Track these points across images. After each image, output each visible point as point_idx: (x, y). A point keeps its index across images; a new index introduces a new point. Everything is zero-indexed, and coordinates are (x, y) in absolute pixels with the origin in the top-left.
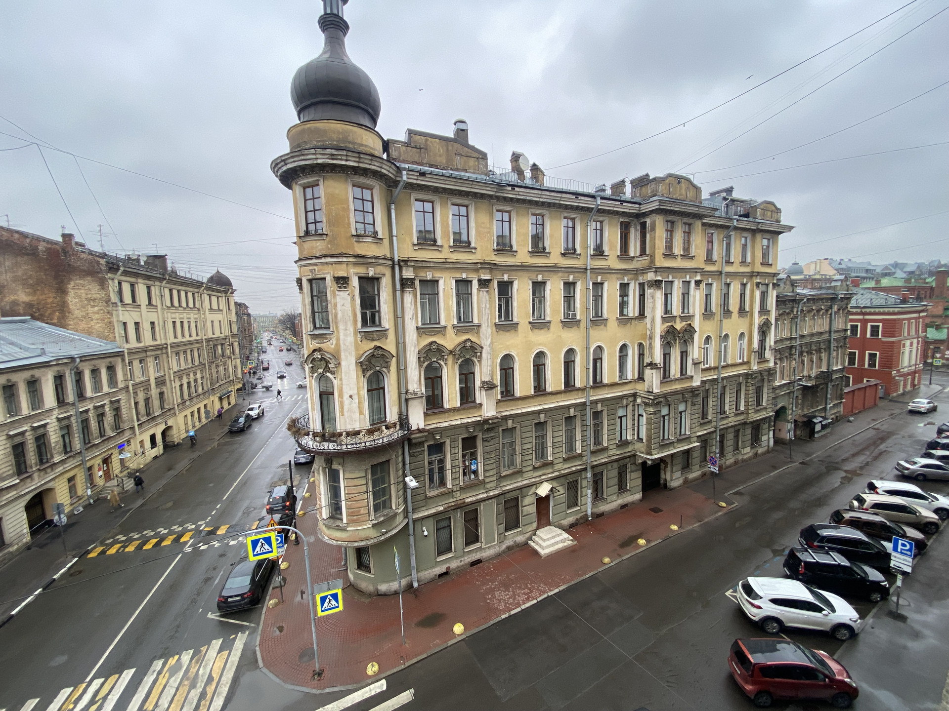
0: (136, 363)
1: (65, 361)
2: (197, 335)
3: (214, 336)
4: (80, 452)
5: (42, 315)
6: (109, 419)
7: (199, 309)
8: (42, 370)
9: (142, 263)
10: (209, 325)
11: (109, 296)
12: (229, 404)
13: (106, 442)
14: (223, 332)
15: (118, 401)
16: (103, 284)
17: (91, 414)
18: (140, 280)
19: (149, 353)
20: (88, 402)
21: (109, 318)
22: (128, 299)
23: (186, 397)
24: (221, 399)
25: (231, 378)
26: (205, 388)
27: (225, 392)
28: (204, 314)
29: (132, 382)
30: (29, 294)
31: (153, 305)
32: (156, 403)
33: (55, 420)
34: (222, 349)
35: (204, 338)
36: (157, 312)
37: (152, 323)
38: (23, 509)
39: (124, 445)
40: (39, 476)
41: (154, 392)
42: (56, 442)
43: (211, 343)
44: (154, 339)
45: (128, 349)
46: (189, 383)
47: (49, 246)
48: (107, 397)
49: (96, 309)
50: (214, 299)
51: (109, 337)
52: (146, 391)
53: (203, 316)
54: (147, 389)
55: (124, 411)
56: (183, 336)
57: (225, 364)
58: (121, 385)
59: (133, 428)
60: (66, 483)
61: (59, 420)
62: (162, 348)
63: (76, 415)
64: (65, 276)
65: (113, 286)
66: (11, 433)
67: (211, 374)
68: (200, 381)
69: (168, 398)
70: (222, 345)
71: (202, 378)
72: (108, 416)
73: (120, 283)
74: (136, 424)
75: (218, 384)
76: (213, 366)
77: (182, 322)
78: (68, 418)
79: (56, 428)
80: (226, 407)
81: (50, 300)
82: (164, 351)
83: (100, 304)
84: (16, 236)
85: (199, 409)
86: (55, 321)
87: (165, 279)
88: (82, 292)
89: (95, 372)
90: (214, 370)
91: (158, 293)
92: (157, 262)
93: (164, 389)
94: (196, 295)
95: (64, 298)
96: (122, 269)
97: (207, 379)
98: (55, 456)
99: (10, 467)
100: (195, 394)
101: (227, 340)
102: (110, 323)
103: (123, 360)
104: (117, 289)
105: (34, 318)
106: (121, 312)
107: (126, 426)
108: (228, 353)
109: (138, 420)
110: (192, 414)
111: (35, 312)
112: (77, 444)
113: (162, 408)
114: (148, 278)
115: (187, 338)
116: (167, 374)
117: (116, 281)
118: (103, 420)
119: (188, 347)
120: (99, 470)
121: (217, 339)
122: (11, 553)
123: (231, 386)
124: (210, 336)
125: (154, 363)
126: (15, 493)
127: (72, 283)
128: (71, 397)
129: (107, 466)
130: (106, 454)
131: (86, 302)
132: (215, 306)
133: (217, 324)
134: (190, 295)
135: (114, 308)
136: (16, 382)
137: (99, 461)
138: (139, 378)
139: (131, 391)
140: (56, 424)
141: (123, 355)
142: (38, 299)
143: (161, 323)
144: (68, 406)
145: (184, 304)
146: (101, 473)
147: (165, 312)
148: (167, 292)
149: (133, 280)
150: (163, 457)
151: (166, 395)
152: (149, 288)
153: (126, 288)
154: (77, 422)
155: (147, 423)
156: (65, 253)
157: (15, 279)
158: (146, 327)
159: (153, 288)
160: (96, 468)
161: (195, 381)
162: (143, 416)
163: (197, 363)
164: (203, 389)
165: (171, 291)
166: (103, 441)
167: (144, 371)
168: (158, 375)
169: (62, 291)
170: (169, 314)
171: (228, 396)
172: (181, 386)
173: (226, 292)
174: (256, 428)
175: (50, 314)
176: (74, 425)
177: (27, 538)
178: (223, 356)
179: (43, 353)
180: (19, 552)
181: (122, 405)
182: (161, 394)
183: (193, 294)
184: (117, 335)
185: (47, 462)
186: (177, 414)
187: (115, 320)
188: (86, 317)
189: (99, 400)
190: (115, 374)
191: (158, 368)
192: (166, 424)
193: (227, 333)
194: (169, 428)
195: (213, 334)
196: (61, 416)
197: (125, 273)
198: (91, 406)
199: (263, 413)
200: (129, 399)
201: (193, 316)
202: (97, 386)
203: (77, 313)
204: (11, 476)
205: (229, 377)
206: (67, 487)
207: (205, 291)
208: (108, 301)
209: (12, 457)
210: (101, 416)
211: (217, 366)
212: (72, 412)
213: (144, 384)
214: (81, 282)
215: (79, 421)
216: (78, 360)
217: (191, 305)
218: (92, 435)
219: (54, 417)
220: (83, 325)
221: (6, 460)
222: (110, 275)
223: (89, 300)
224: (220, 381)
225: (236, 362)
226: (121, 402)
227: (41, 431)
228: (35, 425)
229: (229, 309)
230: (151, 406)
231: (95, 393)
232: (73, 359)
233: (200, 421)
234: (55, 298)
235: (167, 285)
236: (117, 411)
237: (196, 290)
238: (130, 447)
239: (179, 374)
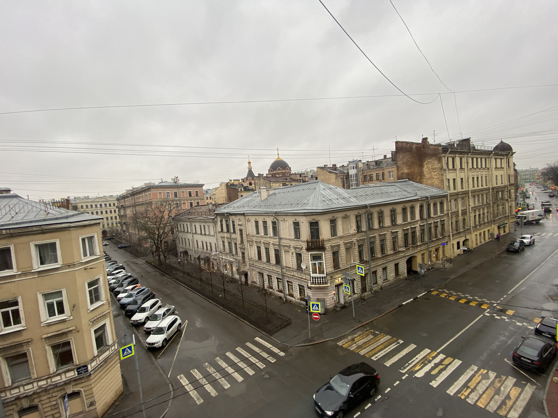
0: (453, 201)
1: (424, 199)
2: (486, 185)
3: (497, 185)
4: (427, 243)
5: (413, 178)
6: (439, 229)
7: (488, 169)
8: (416, 202)
9: (456, 146)
10: (494, 178)
11: (443, 166)
12: (504, 232)
13: (437, 241)
14: (503, 183)
16: (440, 160)
17: (432, 225)
18: (457, 155)
19: (459, 196)
20: (431, 219)
21: (442, 177)
22: (451, 167)
23: (477, 223)
24: (499, 228)
27: (502, 223)
28: (491, 171)
29: (450, 212)
30: (407, 169)
31: (463, 169)
32: (461, 224)
33: (419, 226)
34: (502, 194)
35: (491, 186)
36: (464, 172)
37: (462, 179)
38: (405, 262)
39: (445, 244)
40: (412, 249)
41: (461, 218)
42: (419, 236)
43: (495, 190)
44: (462, 188)
45: (450, 194)
46: (479, 215)
47: (417, 145)
48: (439, 218)
49: (436, 173)
50: (499, 161)
51: (438, 187)
52: (456, 217)
53: (491, 173)
54: (457, 216)
55: (446, 226)
56: (478, 186)
57: (503, 205)
58: (445, 213)
59: (449, 236)
60: (421, 256)
61: (420, 226)
62: (466, 193)
63: (427, 225)
64: (423, 159)
65: (444, 160)
66: (404, 229)
67: (493, 210)
68: (486, 215)
70: (502, 191)
71: (488, 212)
72: (439, 227)
73: (448, 158)
74: (451, 234)
75: (497, 218)
76: (495, 205)
77: (478, 178)
78: (424, 225)
79: (419, 229)
80: (502, 233)
81: (416, 171)
82: (467, 195)
83: (438, 171)
84: (404, 144)
85: (484, 232)
86: (418, 180)
87: (471, 152)
88: (430, 165)
89: (435, 205)
90: (496, 208)
91: (466, 161)
92: (465, 142)
93: (466, 217)
94: (487, 159)
95: (422, 169)
96: (449, 150)
97: (491, 214)
98: (418, 242)
99: (403, 243)
100: (482, 222)
101: (506, 188)
102: (442, 180)
103: (447, 199)
104: (446, 162)
105: (409, 180)
106: (447, 174)
107: (446, 234)
108: (506, 197)
109: (452, 232)
110: (480, 234)
111: (410, 177)
112: (426, 239)
113: (464, 228)
114: (461, 153)
115: (480, 187)
116: (467, 208)
117: (446, 157)
118: (437, 229)
119: (480, 192)
120: (434, 254)
121: (499, 188)
122: (400, 278)
123: (507, 220)
124: (495, 185)
125: (461, 201)
126: (403, 254)
127: (426, 161)
128: (425, 216)
129: (437, 253)
130: (437, 247)
131: (431, 170)
132: (499, 166)
133: (499, 178)
134: (483, 160)
135: (444, 172)
136: (407, 207)
137: (434, 249)
138: (454, 210)
139: (450, 216)
140: (419, 228)
141: (448, 197)
142: (411, 171)
143: (466, 178)
144: (424, 220)
145: (479, 166)
146: (434, 255)
147: (469, 172)
148: (470, 159)
149: (453, 155)
150: (463, 256)
151: (466, 220)
152: (461, 159)
153: (450, 160)
154: (427, 228)
155: (456, 235)
156: (423, 148)
157: (403, 163)
158: (458, 181)
159: (463, 159)
160: (433, 252)
161: (484, 214)
162: (454, 231)
163: (485, 203)
164: (488, 220)
165: (472, 159)
167: (456, 205)
168: (463, 208)
169: (421, 166)
170: (471, 173)
171: (504, 227)
172: (475, 216)
173: (507, 155)
175: (416, 178)
176: (426, 229)
177: (406, 275)
178: (502, 199)
179: (416, 195)
180: (402, 280)
181: (445, 223)
182: (464, 219)
183: (485, 159)
184: (445, 186)
185: (415, 244)
186: (472, 233)
187: (444, 178)
188: (431, 178)
189: (436, 219)
190: (443, 207)
191: (463, 205)
192: (466, 238)
193: (506, 183)
194: (466, 240)
195: (497, 184)
196: (421, 224)
197: (451, 152)
198: (432, 222)
200: (449, 220)
201: (484, 173)
202: (436, 213)
203: (427, 176)
204: (403, 247)
205: (506, 214)
206: (421, 258)
207: (493, 157)
208: (442, 168)
209: (403, 239)
210: (436, 227)
211: (498, 206)
212: (425, 223)
213: (456, 213)
214: (430, 160)
215: (428, 228)
216: (429, 198)
217: (484, 166)
218: (432, 236)
219: (419, 224)
220: (430, 182)
221: (402, 239)
222: (443, 155)
223: (432, 169)
224: (499, 216)
225: (511, 204)
226: (445, 221)
227: (414, 229)
228: (412, 227)
229: (509, 166)
230: (458, 225)
231: (435, 215)
232: (427, 198)
233: (484, 239)
234: (418, 169)
235: (471, 156)
236: (443, 225)
237: (487, 156)
238: (447, 246)
239: (474, 209)
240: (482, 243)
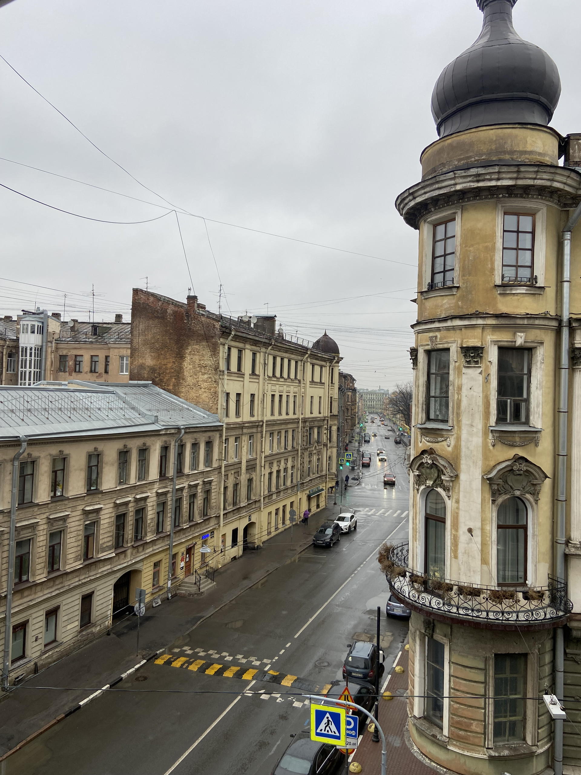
0: (232, 440)
1: (173, 431)
2: (294, 413)
3: (312, 416)
4: (169, 535)
5: (161, 380)
6: (199, 502)
7: (300, 381)
8: (153, 439)
9: (252, 326)
10: (308, 400)
11: (219, 363)
12: (318, 506)
13: (193, 529)
14: (322, 411)
15: (210, 482)
16: (214, 351)
17: (185, 493)
18: (248, 346)
19: (245, 431)
20: (185, 478)
21: (215, 388)
22: (234, 367)
23: (274, 489)
24: (309, 498)
25: (324, 473)
26: (294, 481)
27: (315, 489)
28: (305, 388)
29: (225, 463)
30: (153, 358)
31: (256, 375)
32: (243, 491)
33: (154, 495)
34: (318, 433)
35: (301, 417)
36: (258, 382)
37: (253, 396)
38: (112, 587)
39: (208, 536)
40: (132, 554)
41: (244, 478)
42: (152, 519)
43: (308, 424)
44: (252, 415)
45: (227, 424)
46: (278, 472)
47: (176, 309)
48: (201, 476)
49: (206, 376)
50: (317, 369)
51: (211, 409)
52: (236, 475)
53: (303, 390)
54: (238, 473)
55: (213, 495)
56: (280, 414)
57: (319, 453)
58: (215, 465)
59: (218, 517)
60: (152, 568)
61: (158, 495)
62: (257, 425)
63: (172, 492)
64: (185, 340)
65: (222, 352)
66: (118, 502)
67: (302, 463)
68: (290, 471)
69: (256, 487)
70: (319, 428)
71: (293, 467)
72: (199, 498)
73: (229, 349)
74: (222, 513)
75: (309, 478)
76: (306, 454)
77: (281, 396)
78: (165, 494)
79: (155, 503)
80: (314, 510)
81: (169, 365)
82: (259, 429)
83: (210, 372)
84: (152, 299)
85: (284, 506)
86: (171, 387)
87: (271, 345)
88: (196, 358)
89: (195, 446)
90: (306, 459)
91: (262, 361)
92: (267, 324)
93: (254, 476)
94: (299, 363)
95: (181, 364)
96: (233, 333)
97: (298, 469)
98: (149, 534)
99: (111, 538)
100: (282, 487)
101: (326, 422)
102: (215, 393)
103: (221, 436)
104: (226, 356)
105: (155, 383)
106: (226, 381)
107: (212, 513)
108: (324, 438)
109: (225, 509)
110: (277, 510)
111: (156, 377)
112: (168, 527)
113: (249, 498)
114: (255, 343)
115: (284, 416)
116: (258, 457)
117: (226, 347)
118: (194, 502)
119: (283, 427)
120: (182, 560)
121: (314, 420)
122: (92, 633)
123: (323, 482)
124: (308, 415)
125: (248, 442)
126: (109, 567)
127: (190, 348)
128: (171, 472)
129: (190, 557)
130: (190, 543)
131: (198, 369)
132: (317, 379)
133: (316, 401)
134: (293, 363)
135: (221, 377)
136: (131, 448)
137: (182, 549)
138: (232, 459)
139: (223, 473)
140: (155, 499)
141: (222, 430)
142: (160, 363)
143: (261, 396)
144: (167, 481)
145: (285, 375)
146: (183, 564)
147: (266, 384)
148: (271, 358)
149: (241, 345)
150: (241, 560)
151: (254, 483)
152: (254, 354)
153: (234, 353)
154: (172, 500)
155: (232, 514)
156: (188, 316)
157: (146, 342)
158: (246, 400)
159: (258, 355)
160: (180, 557)
161: (286, 470)
162: (229, 505)
163: (290, 448)
164: (292, 482)
165: (275, 358)
166: (190, 527)
167: (238, 450)
168: (250, 457)
169: (180, 356)
170: (270, 385)
171: (318, 496)
172: (271, 474)
173: (331, 361)
174: (345, 546)
175: (167, 380)
176: (169, 503)
177: (109, 622)
178: (318, 442)
179: (156, 421)
180: (100, 635)
181: (213, 487)
182: (250, 481)
183: (296, 362)
184: (219, 407)
185: (141, 539)
186: (262, 509)
187: (220, 390)
188: (197, 385)
189: (193, 478)
190: (212, 451)
191: (251, 449)
192: (250, 520)
193: (326, 413)
194: (251, 525)
195: (311, 413)
196: (160, 491)
197: (236, 338)
198: (186, 485)
199: (355, 527)
200: (220, 482)
201: (293, 389)
202: (195, 464)
203: (190, 380)
204: (109, 548)
205: (322, 471)
206: (152, 572)
207: (309, 360)
208: (216, 368)
209: (113, 528)
210: (193, 496)
211: (311, 455)
212: (169, 489)
213: (236, 467)
214: (197, 347)
215: (174, 499)
216: (183, 431)
217: (292, 376)
218: (182, 517)
219: (154, 491)
220: (193, 394)
221: (108, 529)
222: (222, 340)
223: (201, 366)
224: (311, 474)
225: (332, 452)
226: (213, 484)
227: (142, 504)
228: (138, 497)
229: (332, 382)
230: (238, 494)
231: (192, 470)
232: (179, 429)
233: (283, 523)
234: (174, 362)
235: (272, 351)
236: (208, 492)
237: (300, 358)
238: (213, 539)
239: (271, 459)
240: (280, 531)
